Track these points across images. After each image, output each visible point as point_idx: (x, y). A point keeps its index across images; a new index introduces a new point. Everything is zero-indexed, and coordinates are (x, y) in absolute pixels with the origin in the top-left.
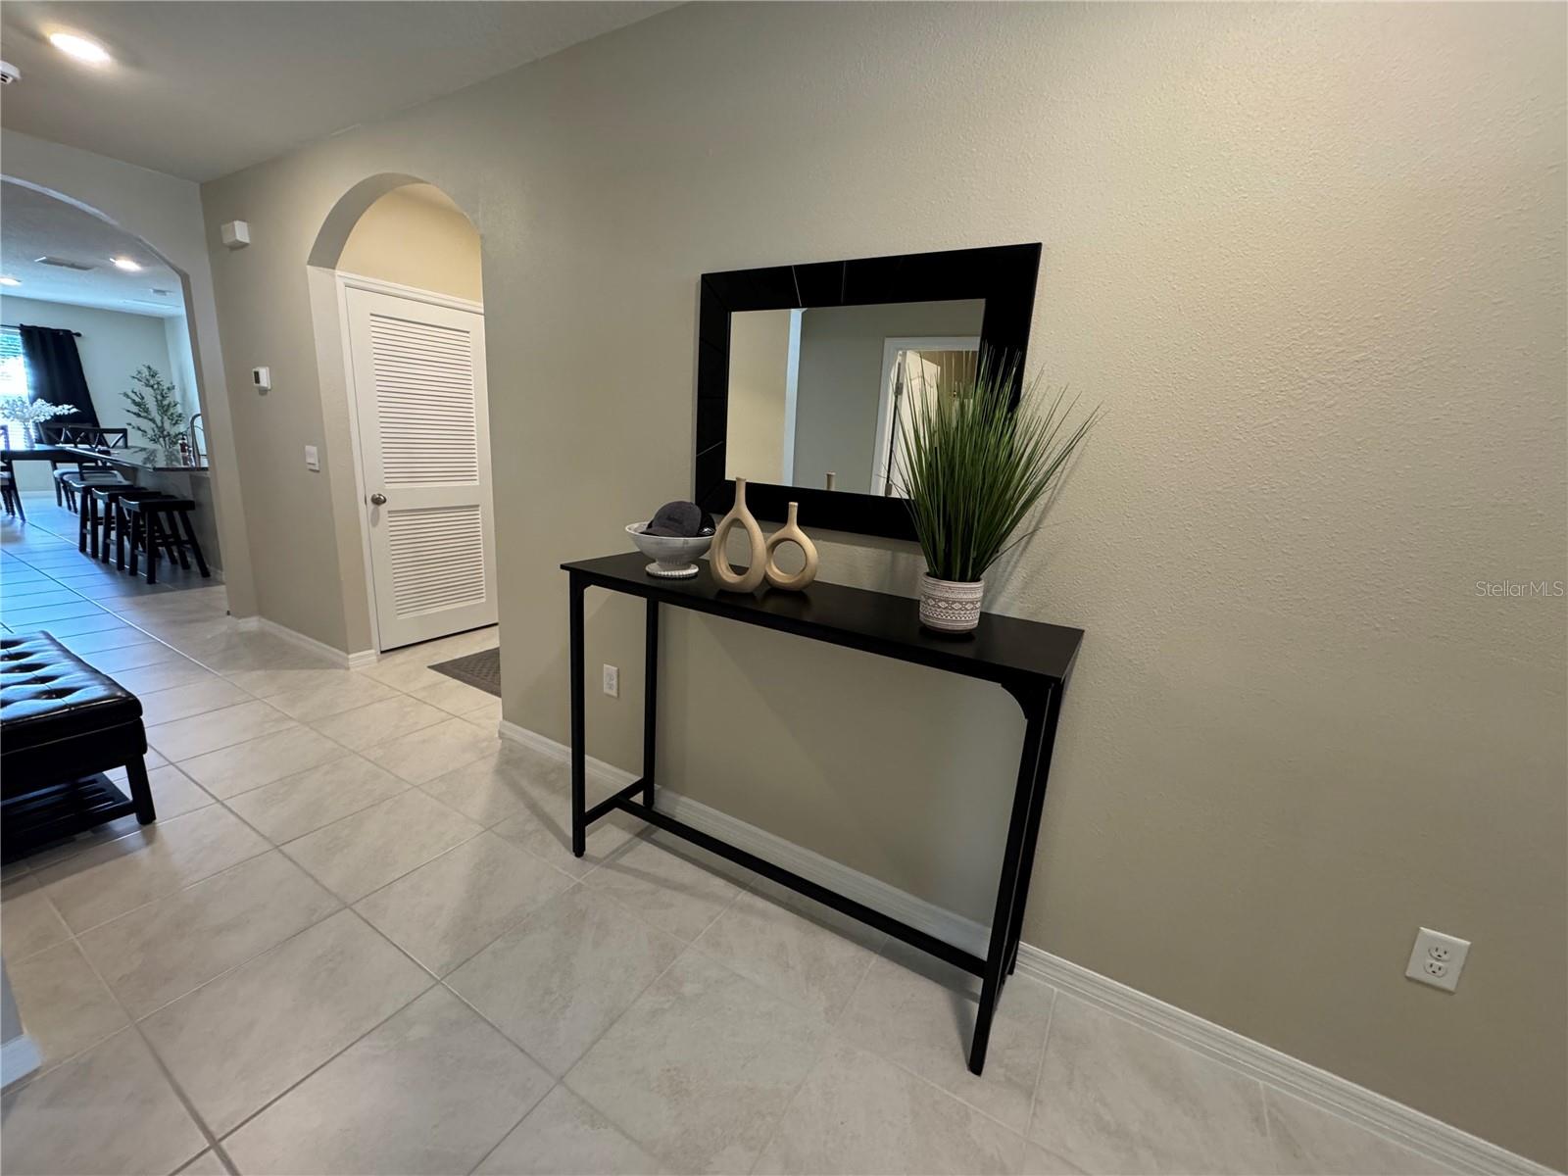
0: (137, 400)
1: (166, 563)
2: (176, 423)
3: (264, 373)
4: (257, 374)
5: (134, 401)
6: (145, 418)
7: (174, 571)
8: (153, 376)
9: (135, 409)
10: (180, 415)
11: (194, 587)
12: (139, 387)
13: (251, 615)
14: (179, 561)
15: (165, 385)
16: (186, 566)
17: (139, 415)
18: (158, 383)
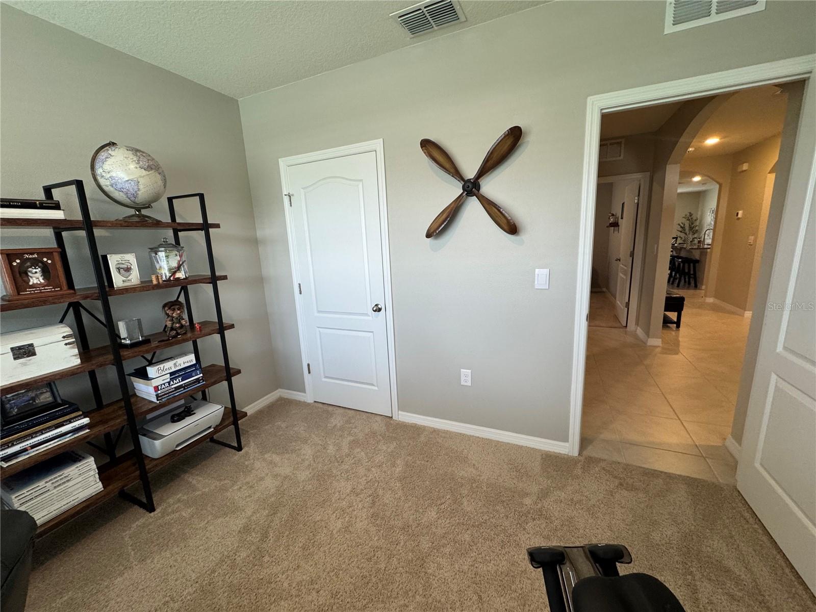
0: (682, 226)
1: (683, 281)
2: (694, 234)
3: (740, 213)
4: (738, 213)
5: (681, 227)
6: (684, 232)
7: (684, 285)
8: (691, 216)
9: (680, 229)
10: (697, 230)
11: (691, 289)
12: (684, 220)
13: (711, 297)
14: (687, 282)
15: (694, 218)
16: (689, 283)
17: (681, 232)
18: (692, 218)
